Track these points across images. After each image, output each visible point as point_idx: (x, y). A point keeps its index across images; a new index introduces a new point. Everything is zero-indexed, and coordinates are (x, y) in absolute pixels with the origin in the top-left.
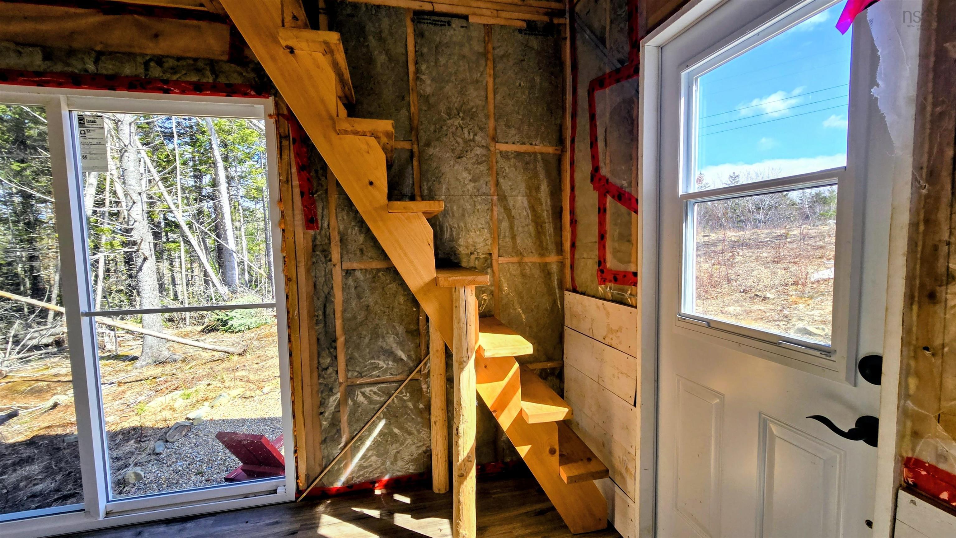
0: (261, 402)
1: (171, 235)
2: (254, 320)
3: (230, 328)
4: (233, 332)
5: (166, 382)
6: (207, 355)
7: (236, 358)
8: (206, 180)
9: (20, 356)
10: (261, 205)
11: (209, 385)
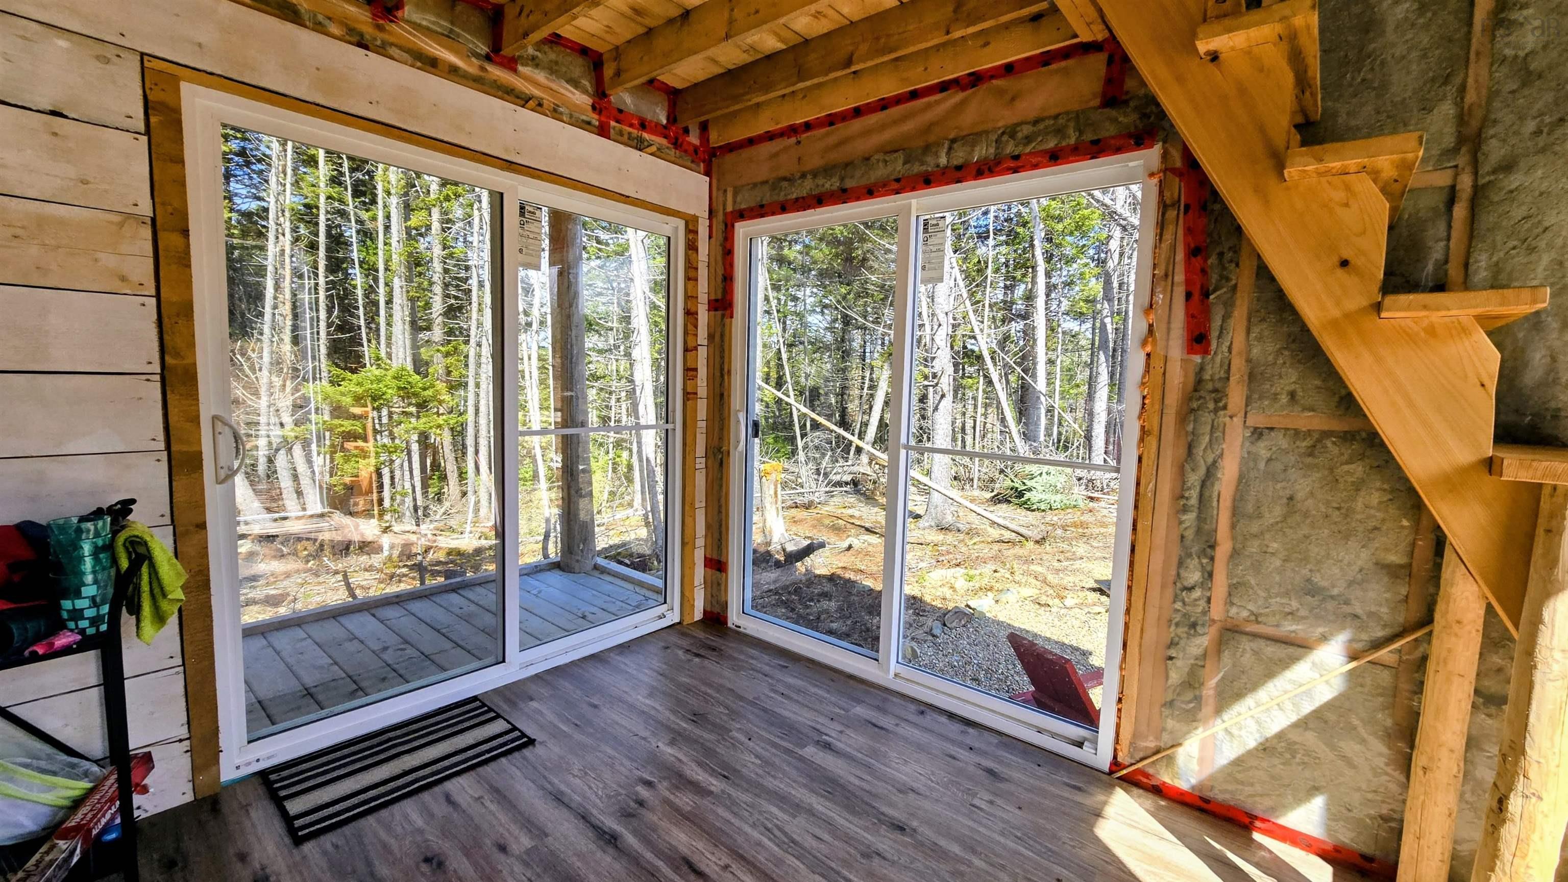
0: (1060, 618)
1: (968, 369)
2: (1059, 497)
3: (1025, 503)
4: (1028, 509)
5: (949, 553)
6: (995, 533)
7: (1030, 545)
8: (1020, 290)
9: (828, 489)
10: (1088, 325)
11: (995, 571)
